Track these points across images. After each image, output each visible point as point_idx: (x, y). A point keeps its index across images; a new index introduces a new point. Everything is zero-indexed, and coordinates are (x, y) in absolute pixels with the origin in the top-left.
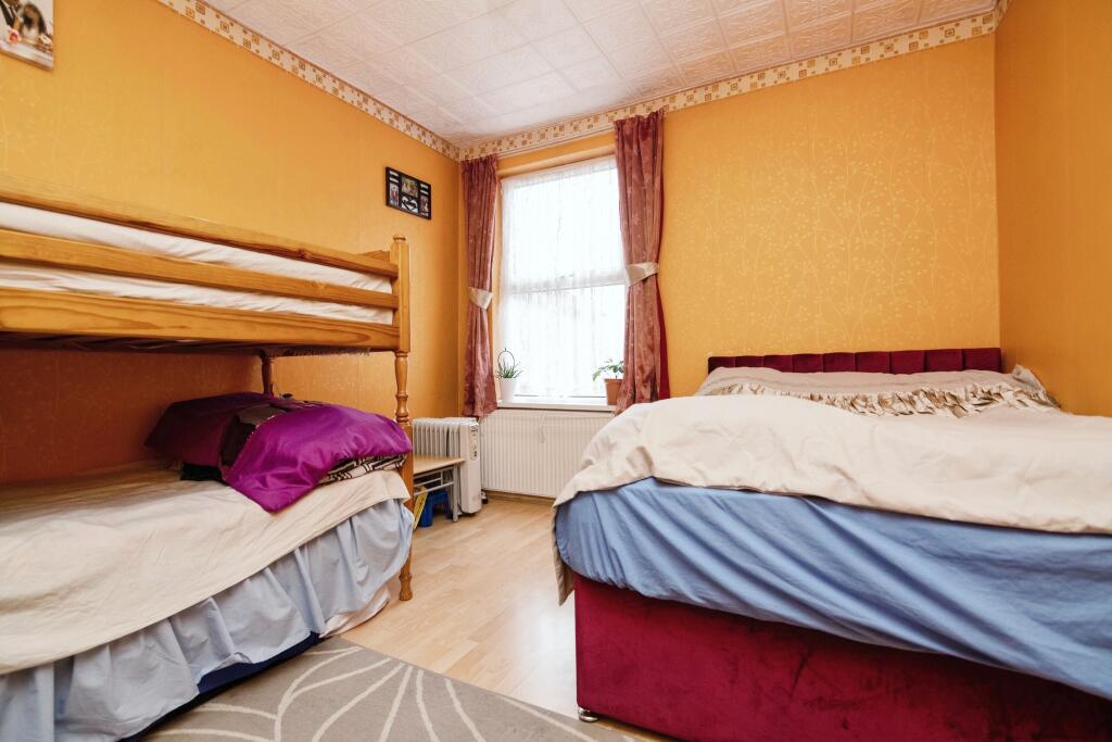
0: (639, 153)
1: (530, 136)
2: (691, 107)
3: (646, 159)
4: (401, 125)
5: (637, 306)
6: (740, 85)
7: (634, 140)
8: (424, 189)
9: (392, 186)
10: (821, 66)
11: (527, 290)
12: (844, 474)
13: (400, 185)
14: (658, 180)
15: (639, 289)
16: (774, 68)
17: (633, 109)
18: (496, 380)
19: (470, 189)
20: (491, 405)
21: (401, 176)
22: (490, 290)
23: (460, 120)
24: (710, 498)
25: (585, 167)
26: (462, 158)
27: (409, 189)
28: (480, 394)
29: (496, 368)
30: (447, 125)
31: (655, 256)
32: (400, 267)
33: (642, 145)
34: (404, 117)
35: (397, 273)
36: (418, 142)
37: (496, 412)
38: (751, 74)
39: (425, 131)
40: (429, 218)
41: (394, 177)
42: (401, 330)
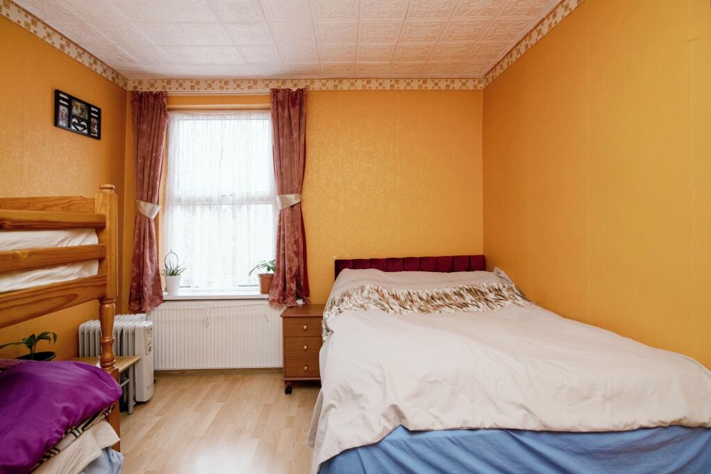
0: (290, 115)
1: (198, 83)
2: (324, 91)
3: (295, 121)
4: (72, 52)
5: (287, 225)
6: (356, 84)
7: (286, 105)
8: (94, 112)
9: (61, 108)
10: (402, 85)
11: (190, 204)
12: (527, 410)
13: (70, 108)
14: (302, 137)
15: (288, 212)
16: (377, 79)
17: (284, 82)
18: (163, 278)
19: (139, 117)
20: (158, 298)
21: (71, 100)
22: (158, 203)
23: (135, 59)
24: (449, 439)
25: (244, 115)
26: (130, 88)
27: (79, 111)
28: (148, 291)
29: (162, 268)
30: (121, 60)
31: (300, 189)
32: (107, 217)
33: (292, 111)
34: (76, 44)
35: (105, 223)
36: (89, 69)
37: (163, 304)
38: (363, 79)
39: (96, 60)
40: (99, 138)
41: (64, 100)
42: (108, 278)
